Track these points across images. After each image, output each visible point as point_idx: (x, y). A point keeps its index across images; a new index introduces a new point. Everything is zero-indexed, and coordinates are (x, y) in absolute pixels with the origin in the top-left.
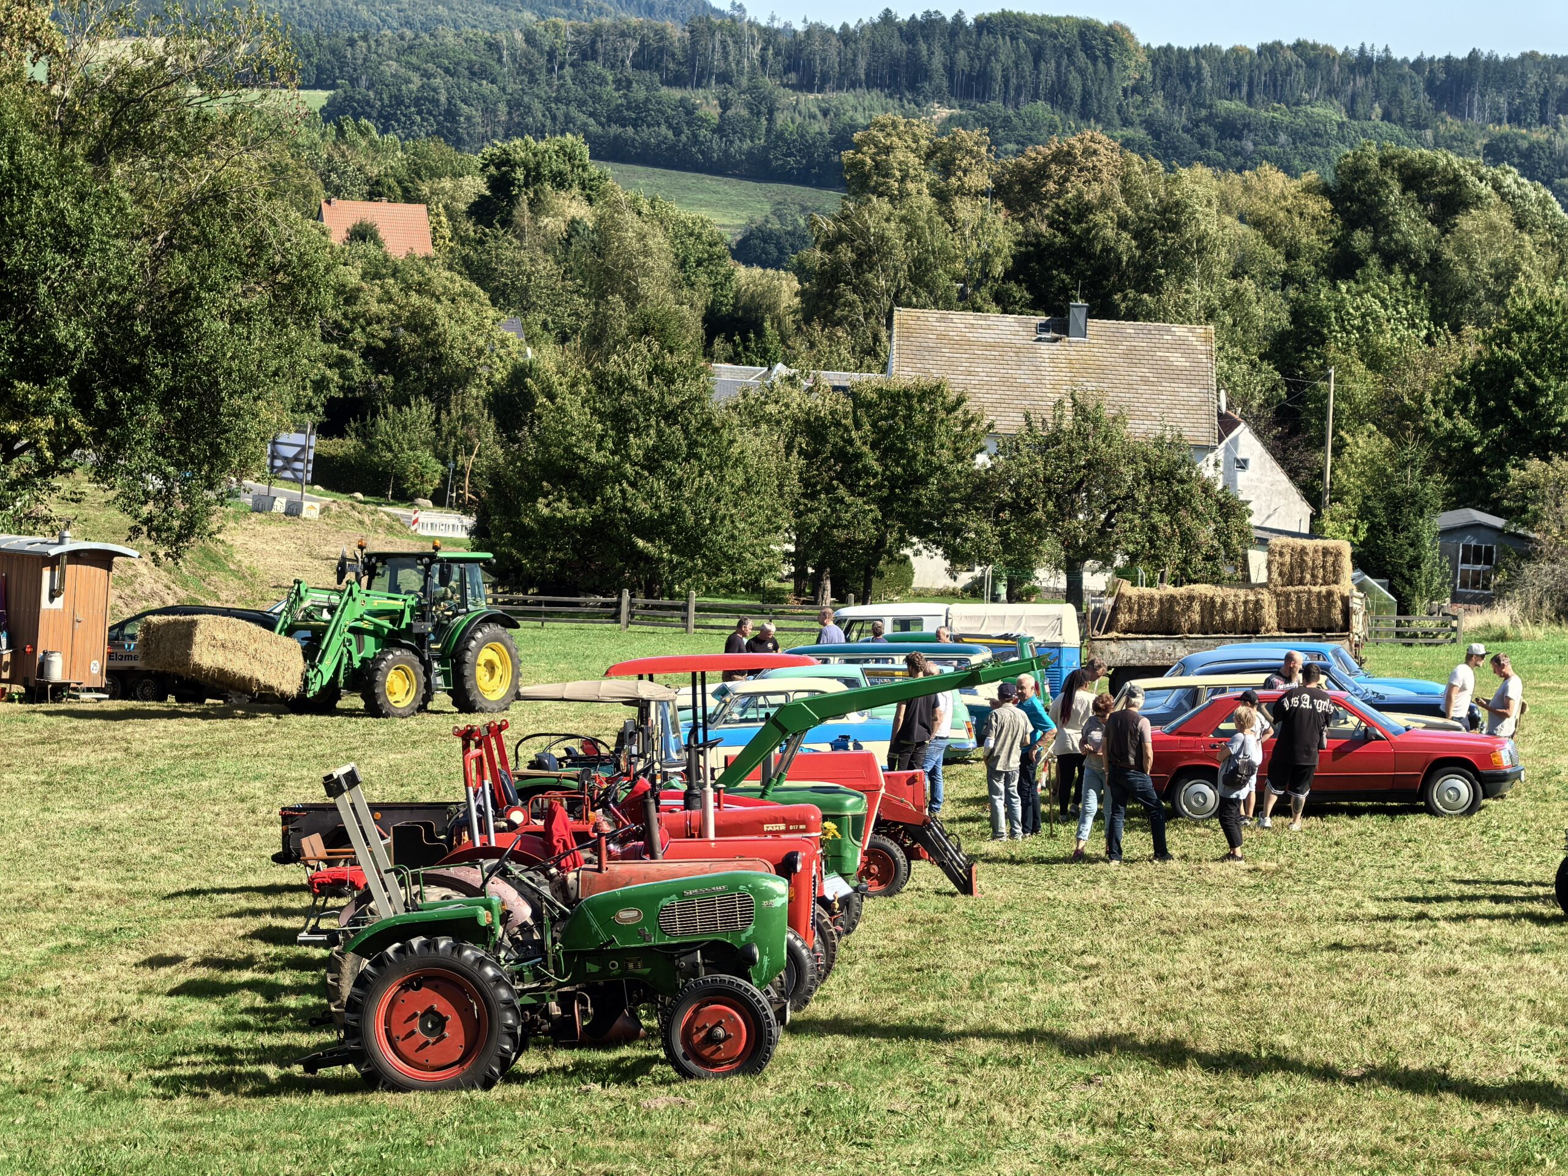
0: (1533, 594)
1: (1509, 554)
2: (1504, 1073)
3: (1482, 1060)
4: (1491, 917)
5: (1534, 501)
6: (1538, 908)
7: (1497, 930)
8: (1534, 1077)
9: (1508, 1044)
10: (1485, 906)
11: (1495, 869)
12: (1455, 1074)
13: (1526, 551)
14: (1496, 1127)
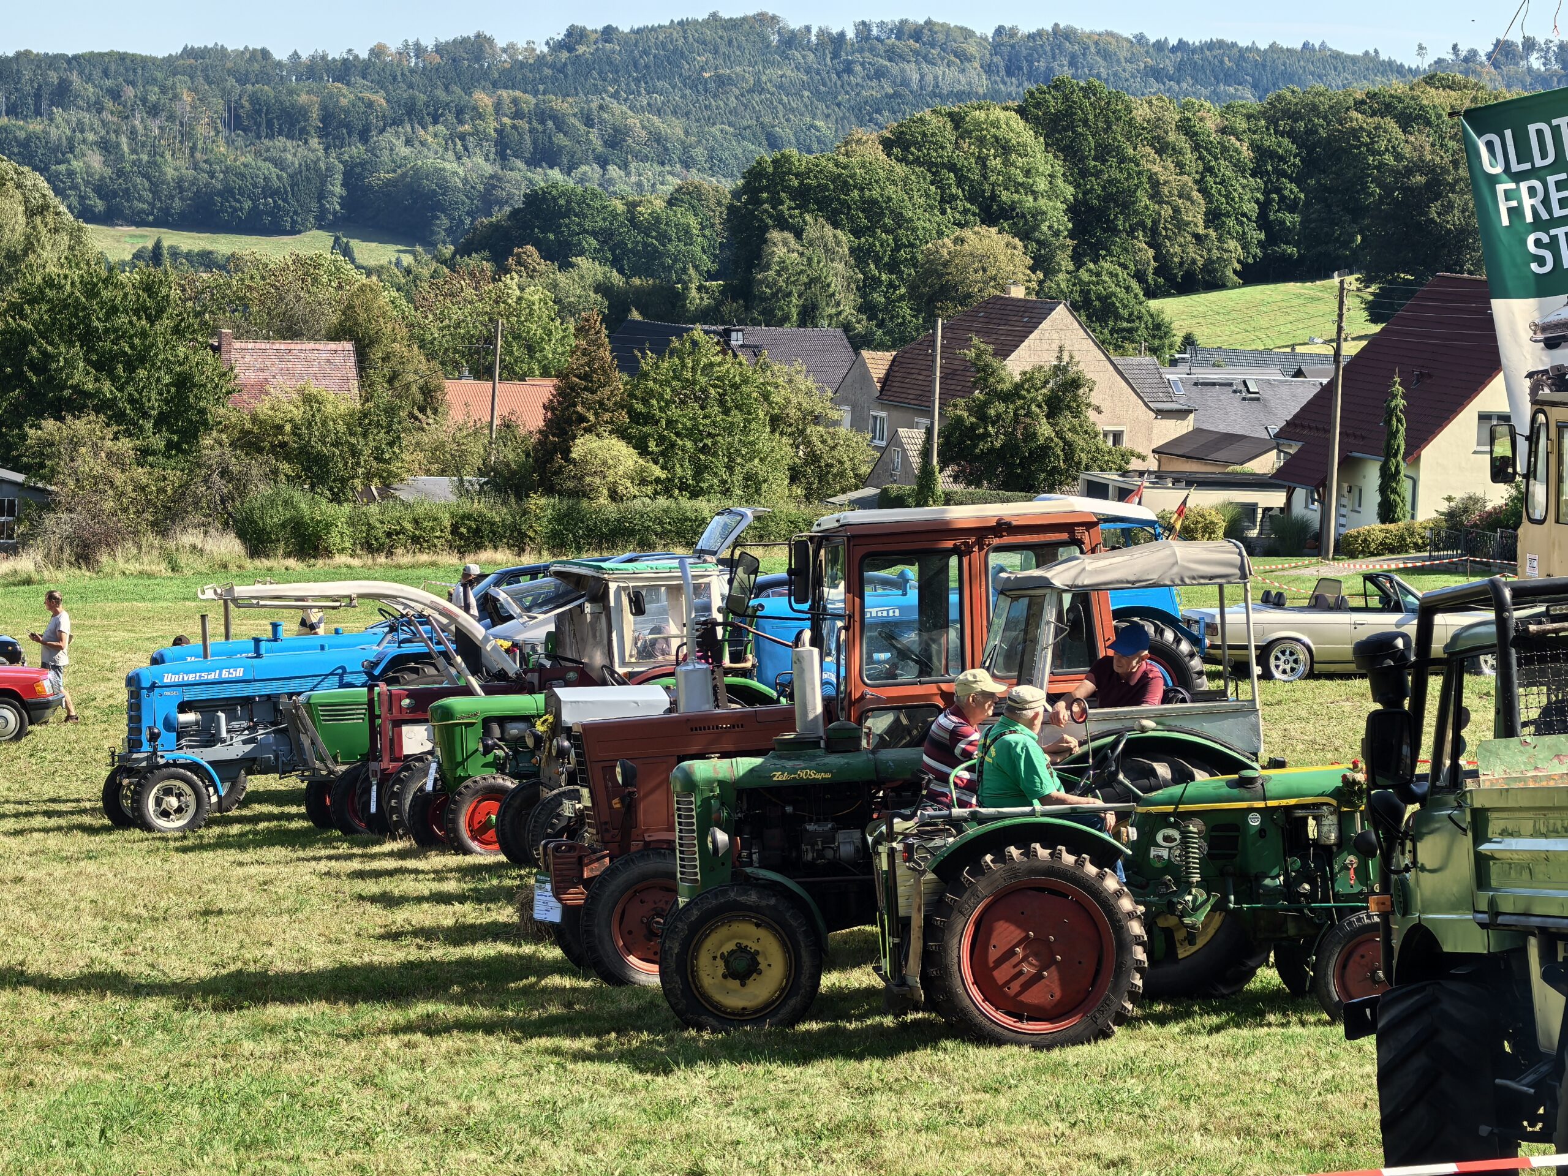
0: (55, 540)
1: (30, 506)
2: (75, 966)
3: (54, 957)
4: (47, 830)
5: (51, 457)
6: (87, 820)
7: (53, 841)
8: (103, 967)
9: (76, 941)
10: (38, 821)
11: (45, 787)
12: (31, 970)
13: (46, 503)
14: (73, 1014)
